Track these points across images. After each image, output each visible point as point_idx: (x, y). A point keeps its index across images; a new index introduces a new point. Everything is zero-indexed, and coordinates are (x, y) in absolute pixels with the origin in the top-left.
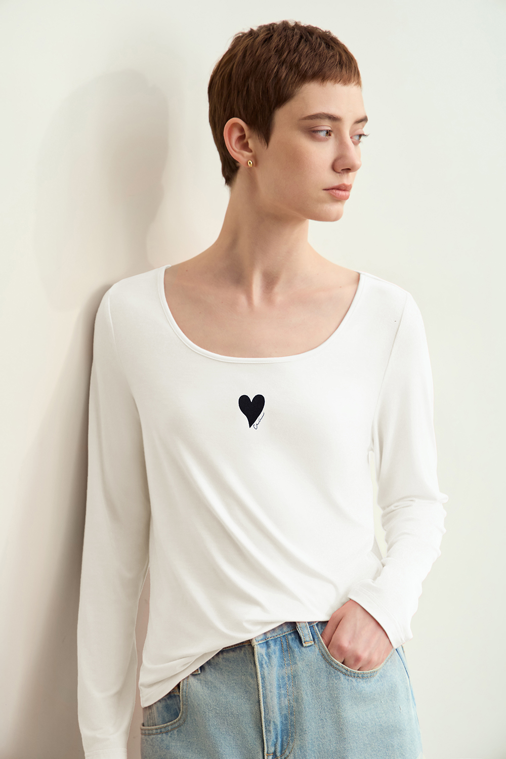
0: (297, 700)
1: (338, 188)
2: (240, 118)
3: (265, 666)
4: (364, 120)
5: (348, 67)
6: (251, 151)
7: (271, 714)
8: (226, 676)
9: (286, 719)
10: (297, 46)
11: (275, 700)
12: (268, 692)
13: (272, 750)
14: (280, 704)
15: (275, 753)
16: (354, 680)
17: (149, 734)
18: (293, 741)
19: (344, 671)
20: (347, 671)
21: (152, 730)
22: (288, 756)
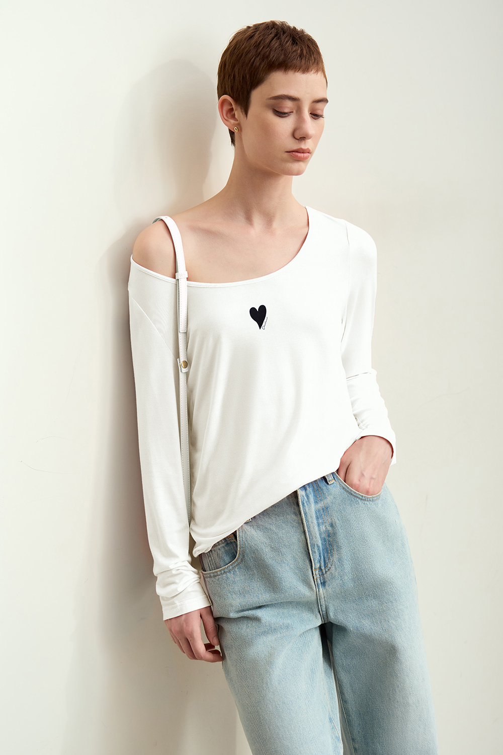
0: (332, 525)
1: (297, 151)
2: (229, 96)
3: (306, 504)
4: (325, 101)
5: (307, 59)
6: (236, 120)
7: (314, 539)
8: (274, 519)
9: (325, 541)
10: (270, 42)
11: (316, 528)
12: (310, 523)
13: (318, 566)
14: (320, 530)
15: (320, 568)
16: (368, 503)
17: (215, 576)
18: (332, 556)
19: (361, 497)
20: (362, 496)
21: (217, 572)
22: (330, 568)
